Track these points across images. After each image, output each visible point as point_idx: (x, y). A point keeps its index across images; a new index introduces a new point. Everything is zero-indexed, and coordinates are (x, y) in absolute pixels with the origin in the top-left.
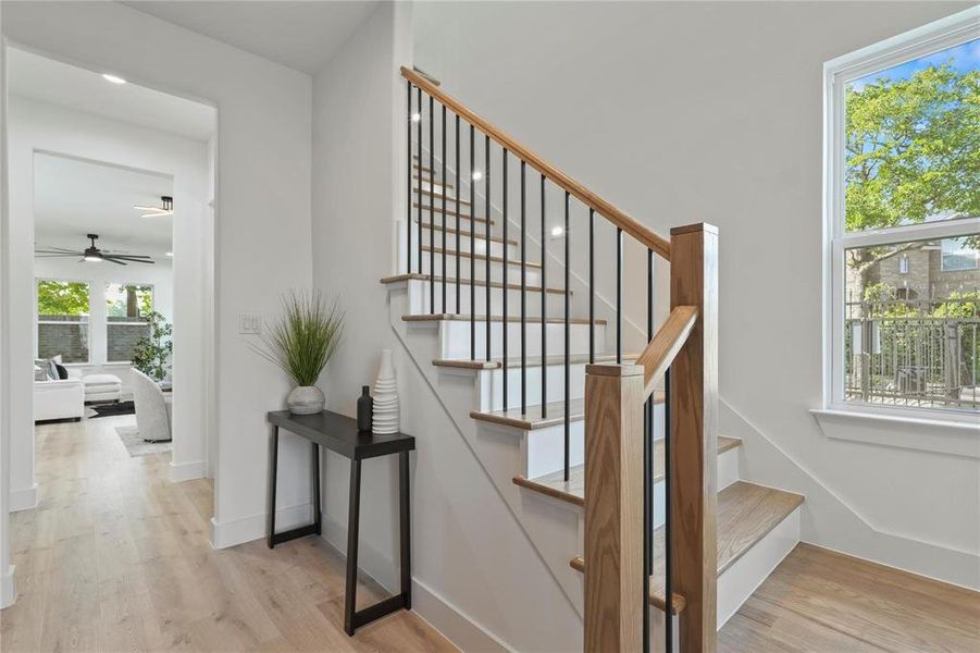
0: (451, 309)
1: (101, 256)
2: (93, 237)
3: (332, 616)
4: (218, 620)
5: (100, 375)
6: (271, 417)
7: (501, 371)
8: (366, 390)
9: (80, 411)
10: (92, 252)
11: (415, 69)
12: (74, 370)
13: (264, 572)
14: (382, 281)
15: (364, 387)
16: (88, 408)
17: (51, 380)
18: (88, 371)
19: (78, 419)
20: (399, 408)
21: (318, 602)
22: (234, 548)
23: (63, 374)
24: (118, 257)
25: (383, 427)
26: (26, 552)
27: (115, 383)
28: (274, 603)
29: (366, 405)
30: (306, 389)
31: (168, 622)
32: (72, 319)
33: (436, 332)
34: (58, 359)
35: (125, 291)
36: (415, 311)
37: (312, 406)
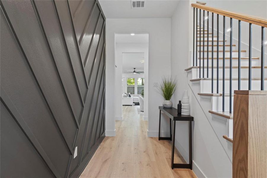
0: (205, 76)
1: (136, 72)
2: (135, 69)
3: (169, 162)
4: (144, 152)
5: (136, 97)
6: (160, 107)
7: (222, 97)
8: (180, 102)
9: (132, 104)
10: (134, 72)
11: (197, 2)
12: (132, 96)
13: (156, 145)
14: (185, 70)
15: (179, 101)
16: (134, 103)
17: (128, 97)
18: (134, 96)
19: (132, 105)
20: (190, 108)
21: (166, 157)
22: (151, 138)
23: (130, 96)
24: (139, 72)
25: (184, 113)
26: (119, 128)
27: (138, 99)
28: (156, 153)
29: (180, 106)
30: (168, 101)
31: (135, 149)
32: (133, 86)
33: (199, 84)
34: (130, 93)
35: (141, 79)
36: (194, 78)
37: (168, 106)
